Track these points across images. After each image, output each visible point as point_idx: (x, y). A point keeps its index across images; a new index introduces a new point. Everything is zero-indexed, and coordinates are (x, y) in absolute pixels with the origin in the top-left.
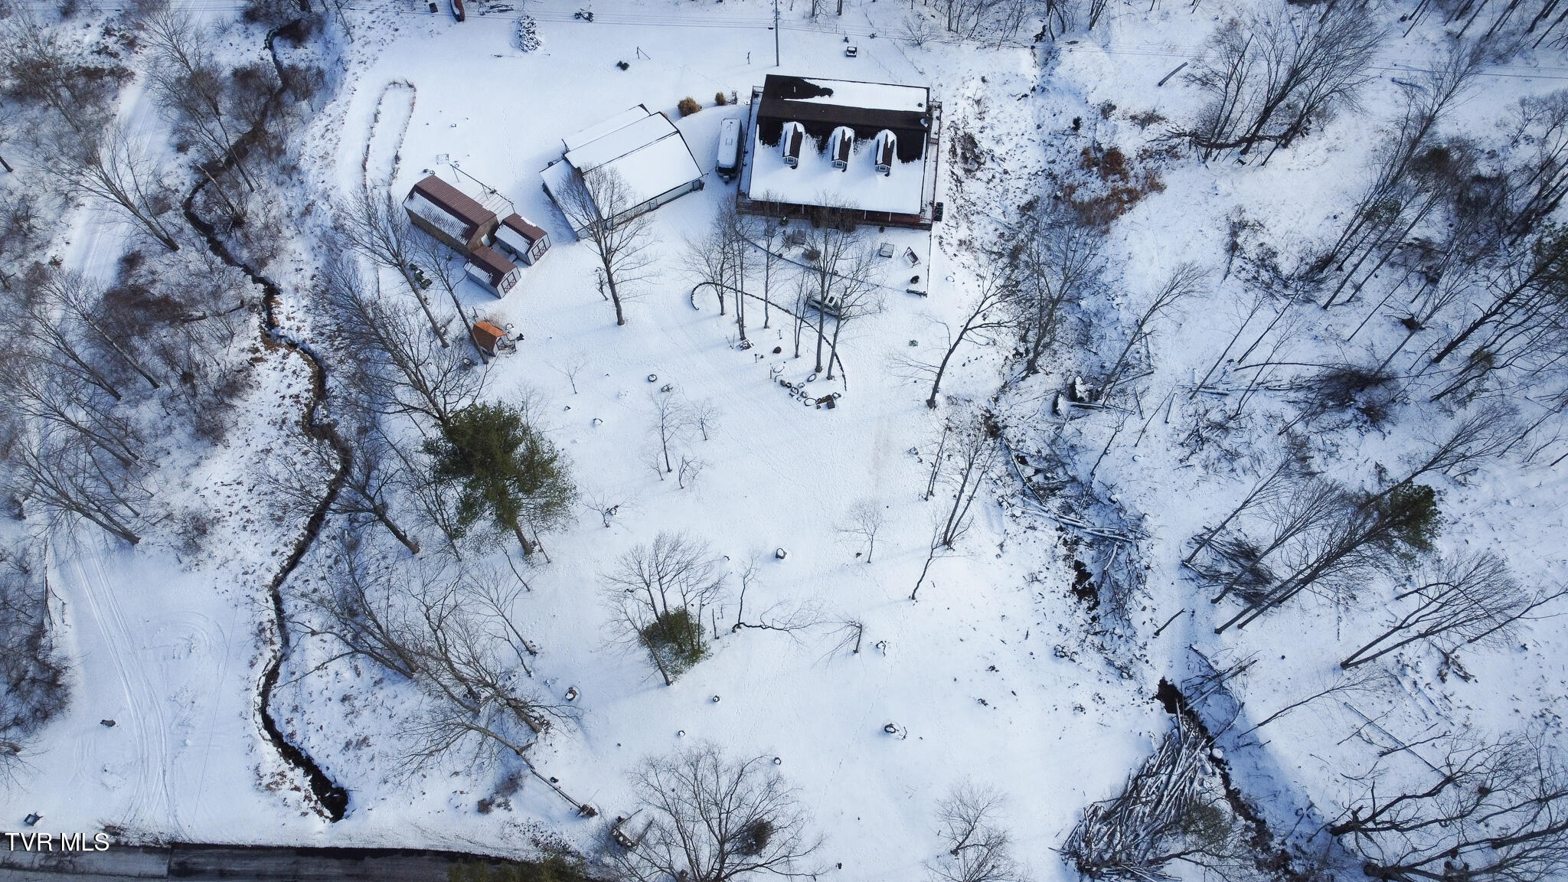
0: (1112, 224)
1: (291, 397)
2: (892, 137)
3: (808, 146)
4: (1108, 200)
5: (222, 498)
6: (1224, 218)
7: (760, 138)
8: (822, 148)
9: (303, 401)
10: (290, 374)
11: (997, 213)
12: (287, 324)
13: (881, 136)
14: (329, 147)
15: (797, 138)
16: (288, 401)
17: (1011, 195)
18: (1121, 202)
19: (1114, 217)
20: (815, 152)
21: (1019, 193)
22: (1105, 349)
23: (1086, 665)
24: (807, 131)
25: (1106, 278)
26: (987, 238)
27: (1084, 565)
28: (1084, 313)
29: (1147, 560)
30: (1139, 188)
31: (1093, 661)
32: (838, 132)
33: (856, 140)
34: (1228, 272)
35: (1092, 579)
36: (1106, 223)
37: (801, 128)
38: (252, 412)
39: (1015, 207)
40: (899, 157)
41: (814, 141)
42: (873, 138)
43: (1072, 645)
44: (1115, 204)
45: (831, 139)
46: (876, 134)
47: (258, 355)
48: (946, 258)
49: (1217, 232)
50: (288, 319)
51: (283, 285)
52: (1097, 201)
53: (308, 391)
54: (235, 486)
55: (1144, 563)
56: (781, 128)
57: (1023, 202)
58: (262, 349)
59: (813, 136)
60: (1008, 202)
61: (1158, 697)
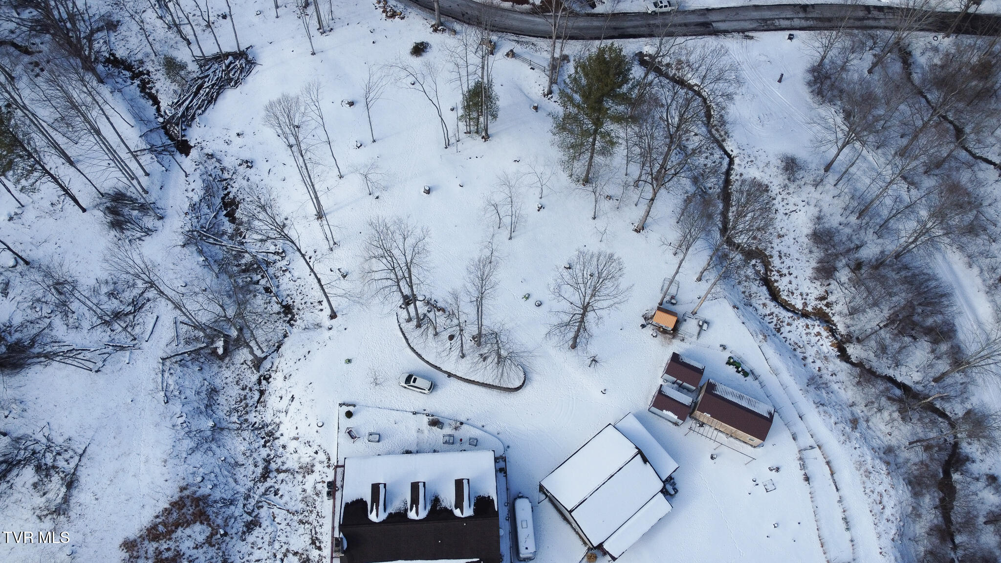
0: (176, 498)
1: (785, 275)
2: (373, 517)
3: (448, 498)
4: (177, 525)
5: (791, 204)
6: (72, 518)
7: (493, 501)
8: (436, 500)
9: (775, 273)
10: (795, 291)
11: (281, 515)
12: (817, 329)
13: (383, 516)
14: (869, 485)
15: (459, 504)
16: (785, 271)
17: (267, 538)
18: (164, 524)
19: (173, 504)
20: (442, 497)
21: (259, 541)
22: (197, 382)
23: (234, 159)
24: (451, 512)
25: (188, 444)
26: (289, 487)
27: (229, 221)
28: (211, 417)
29: (186, 218)
30: (146, 542)
31: (229, 162)
32: (423, 514)
33: (406, 510)
34: (81, 456)
35: (225, 212)
36: (181, 498)
37: (457, 512)
38: (805, 261)
39: (264, 526)
40: (365, 503)
41: (444, 504)
42: (390, 514)
43: (242, 169)
44: (171, 520)
45: (429, 507)
46: (388, 517)
47: (825, 302)
48: (324, 446)
49: (81, 501)
50: (819, 334)
51: (838, 361)
52: (188, 524)
53: (776, 281)
54: (787, 211)
55: (189, 217)
56: (475, 511)
57: (257, 532)
58: (824, 308)
59: (446, 509)
60: (269, 530)
61: (192, 147)
